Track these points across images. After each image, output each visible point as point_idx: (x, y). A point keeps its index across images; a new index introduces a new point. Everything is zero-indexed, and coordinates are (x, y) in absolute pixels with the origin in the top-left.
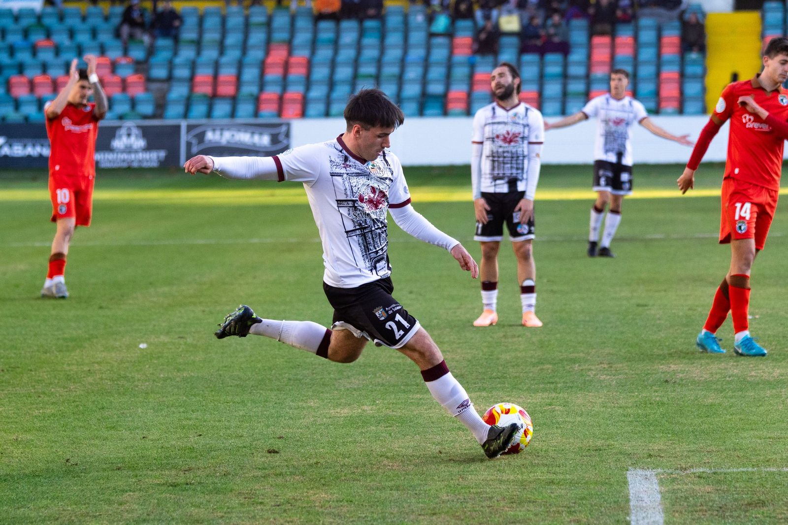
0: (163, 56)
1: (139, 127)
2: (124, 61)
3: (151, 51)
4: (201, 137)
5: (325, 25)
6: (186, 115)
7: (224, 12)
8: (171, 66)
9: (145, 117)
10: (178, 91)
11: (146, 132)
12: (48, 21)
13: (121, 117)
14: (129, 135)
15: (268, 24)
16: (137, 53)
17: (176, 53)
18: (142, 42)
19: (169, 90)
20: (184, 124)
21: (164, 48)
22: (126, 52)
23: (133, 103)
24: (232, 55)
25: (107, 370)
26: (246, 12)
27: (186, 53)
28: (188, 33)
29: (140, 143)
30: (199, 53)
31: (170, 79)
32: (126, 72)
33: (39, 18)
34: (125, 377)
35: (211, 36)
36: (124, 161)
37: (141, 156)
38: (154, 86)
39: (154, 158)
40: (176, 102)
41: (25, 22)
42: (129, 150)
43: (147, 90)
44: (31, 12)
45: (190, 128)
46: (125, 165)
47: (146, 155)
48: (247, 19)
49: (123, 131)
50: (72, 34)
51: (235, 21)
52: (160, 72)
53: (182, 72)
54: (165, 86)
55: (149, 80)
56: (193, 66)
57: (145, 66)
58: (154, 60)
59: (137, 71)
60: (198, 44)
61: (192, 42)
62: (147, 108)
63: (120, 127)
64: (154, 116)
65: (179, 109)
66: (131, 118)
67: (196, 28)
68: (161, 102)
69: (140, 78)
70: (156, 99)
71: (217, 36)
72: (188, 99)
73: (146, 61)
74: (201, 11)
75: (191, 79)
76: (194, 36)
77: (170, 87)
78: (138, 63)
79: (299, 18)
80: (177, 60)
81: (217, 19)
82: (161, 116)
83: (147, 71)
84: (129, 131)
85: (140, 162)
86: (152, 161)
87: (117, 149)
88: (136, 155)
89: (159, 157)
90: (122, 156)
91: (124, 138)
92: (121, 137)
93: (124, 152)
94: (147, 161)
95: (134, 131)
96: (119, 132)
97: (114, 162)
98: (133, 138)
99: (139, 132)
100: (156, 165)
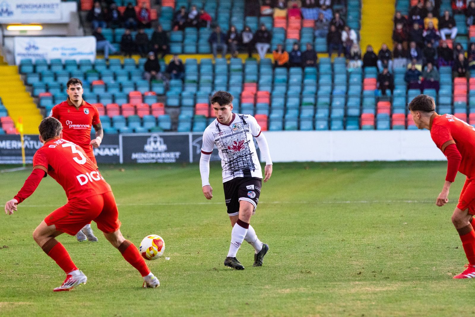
0: (175, 91)
1: (161, 137)
2: (150, 94)
3: (167, 88)
5: (278, 70)
6: (191, 129)
7: (214, 62)
8: (180, 97)
9: (165, 130)
10: (186, 114)
11: (166, 140)
12: (99, 68)
13: (150, 131)
14: (155, 142)
15: (243, 70)
16: (159, 89)
17: (183, 89)
19: (180, 113)
20: (190, 135)
21: (176, 86)
22: (151, 89)
23: (157, 121)
26: (229, 62)
27: (190, 89)
28: (191, 76)
29: (164, 147)
30: (198, 89)
31: (180, 106)
32: (152, 101)
33: (94, 66)
35: (206, 78)
36: (153, 158)
37: (164, 155)
38: (170, 110)
39: (172, 156)
40: (185, 121)
41: (85, 69)
42: (156, 151)
43: (165, 113)
44: (88, 62)
45: (195, 137)
46: (154, 161)
47: (168, 155)
48: (229, 66)
49: (152, 139)
50: (115, 76)
51: (221, 68)
52: (173, 102)
53: (188, 102)
54: (177, 110)
55: (167, 106)
56: (195, 97)
57: (163, 97)
58: (169, 94)
59: (158, 101)
60: (198, 83)
61: (194, 81)
62: (167, 125)
63: (149, 137)
64: (171, 130)
65: (188, 125)
66: (156, 131)
67: (196, 73)
68: (175, 121)
69: (161, 106)
70: (172, 119)
71: (210, 78)
72: (193, 118)
73: (164, 94)
74: (199, 62)
75: (194, 106)
76: (195, 78)
77: (181, 111)
78: (159, 95)
79: (262, 66)
80: (184, 94)
81: (210, 67)
82: (176, 130)
83: (165, 101)
84: (155, 139)
85: (164, 159)
86: (171, 159)
87: (148, 151)
88: (160, 155)
89: (175, 155)
90: (152, 156)
91: (153, 144)
92: (150, 143)
93: (153, 153)
94: (168, 158)
95: (159, 139)
96: (149, 140)
97: (147, 159)
98: (158, 144)
99: (162, 140)
100: (174, 161)
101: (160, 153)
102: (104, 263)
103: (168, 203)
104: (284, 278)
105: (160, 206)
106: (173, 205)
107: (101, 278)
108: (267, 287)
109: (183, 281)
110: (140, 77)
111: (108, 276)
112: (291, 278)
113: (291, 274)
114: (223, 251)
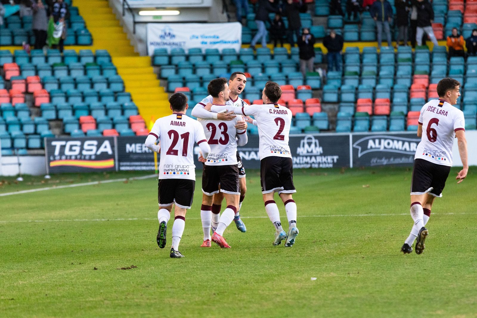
0: (333, 84)
1: (316, 138)
2: (304, 88)
3: (324, 81)
4: (364, 145)
5: (454, 60)
6: (352, 130)
7: (378, 51)
8: (340, 92)
9: (321, 130)
10: (346, 111)
11: (322, 142)
12: (244, 59)
13: (303, 131)
14: (310, 144)
15: (413, 60)
16: (314, 83)
17: (343, 83)
18: (318, 74)
19: (339, 111)
20: (351, 135)
21: (334, 79)
22: (305, 82)
23: (312, 120)
24: (386, 83)
25: (291, 293)
26: (395, 51)
27: (351, 82)
28: (352, 68)
29: (320, 150)
30: (360, 82)
31: (339, 101)
32: (306, 97)
33: (239, 56)
34: (304, 298)
35: (370, 69)
36: (307, 163)
37: (319, 159)
38: (327, 107)
39: (329, 160)
40: (344, 119)
41: (228, 60)
42: (310, 155)
43: (322, 110)
44: (232, 52)
45: (355, 138)
46: (309, 166)
47: (324, 159)
48: (396, 55)
49: (306, 141)
50: (263, 68)
51: (387, 58)
52: (332, 97)
53: (348, 97)
54: (336, 107)
55: (324, 102)
56: (356, 92)
57: (320, 92)
58: (326, 87)
59: (313, 96)
60: (360, 75)
61: (356, 73)
62: (323, 125)
63: (303, 138)
64: (328, 130)
65: (348, 124)
66: (311, 131)
67: (358, 64)
68: (334, 119)
69: (317, 102)
70: (329, 117)
71: (374, 69)
72: (354, 116)
73: (321, 88)
74: (361, 51)
75: (356, 102)
76: (356, 69)
77: (339, 107)
78: (314, 89)
79: (435, 54)
80: (344, 88)
81: (374, 56)
82: (334, 130)
83: (322, 96)
84: (309, 141)
85: (319, 163)
86: (329, 163)
87: (301, 154)
88: (316, 159)
89: (333, 160)
90: (305, 160)
91: (306, 146)
92: (303, 146)
93: (306, 157)
94: (325, 163)
95: (314, 141)
96: (302, 142)
97: (300, 164)
98: (313, 146)
99: (317, 141)
100: (331, 166)
101: (315, 156)
102: (248, 285)
103: (324, 215)
104: (459, 302)
105: (314, 217)
106: (330, 217)
107: (244, 302)
108: (439, 312)
109: (341, 305)
110: (294, 69)
111: (253, 300)
112: (467, 302)
113: (467, 297)
114: (387, 271)
